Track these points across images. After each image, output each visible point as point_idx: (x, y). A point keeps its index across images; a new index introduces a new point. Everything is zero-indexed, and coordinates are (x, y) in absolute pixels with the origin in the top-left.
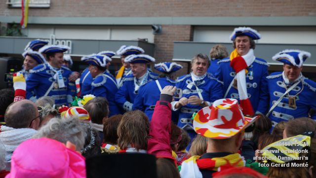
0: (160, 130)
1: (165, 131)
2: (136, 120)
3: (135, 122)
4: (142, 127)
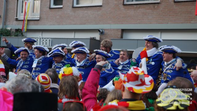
0: (91, 86)
1: (94, 87)
2: (68, 80)
3: (68, 81)
4: (72, 84)
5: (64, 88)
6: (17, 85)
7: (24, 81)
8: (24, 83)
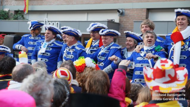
5: (94, 88)
6: (34, 83)
7: (43, 78)
8: (43, 81)
